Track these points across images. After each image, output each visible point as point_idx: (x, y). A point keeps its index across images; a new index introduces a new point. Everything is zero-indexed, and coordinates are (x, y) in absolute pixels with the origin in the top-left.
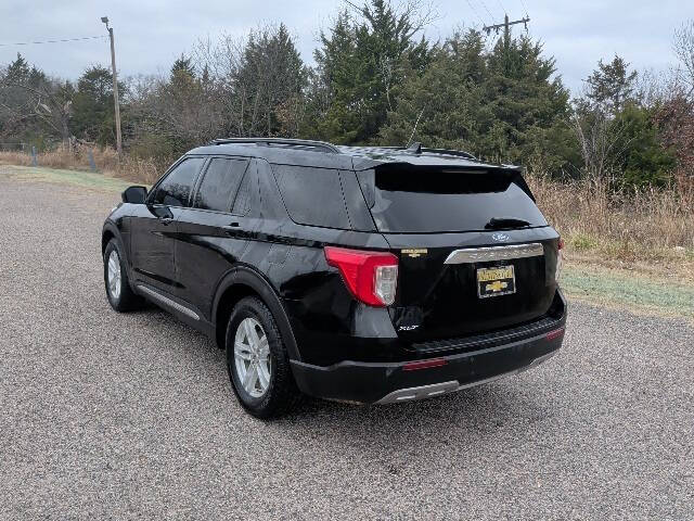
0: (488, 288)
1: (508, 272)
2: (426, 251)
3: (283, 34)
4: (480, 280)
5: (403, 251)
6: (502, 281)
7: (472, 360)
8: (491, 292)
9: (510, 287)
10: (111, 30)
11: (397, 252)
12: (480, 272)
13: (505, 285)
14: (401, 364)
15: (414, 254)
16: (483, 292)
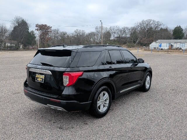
1: (43, 77)
4: (36, 77)
9: (42, 81)
12: (37, 75)
16: (37, 80)
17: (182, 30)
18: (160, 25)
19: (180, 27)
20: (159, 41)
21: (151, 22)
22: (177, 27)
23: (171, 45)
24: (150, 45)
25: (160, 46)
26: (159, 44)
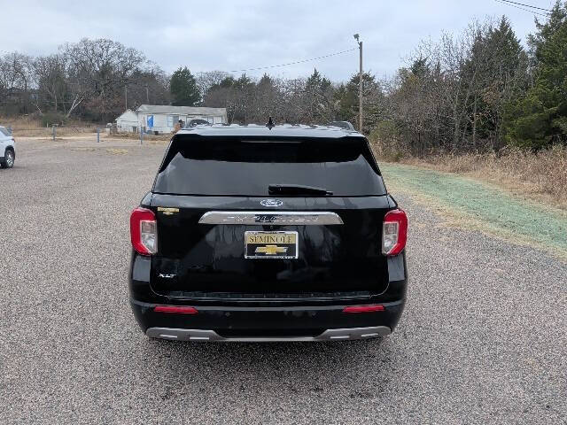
0: (259, 250)
1: (290, 238)
2: (178, 210)
3: (504, 26)
4: (248, 241)
5: (159, 209)
6: (279, 245)
7: (228, 314)
8: (263, 254)
9: (290, 253)
10: (361, 44)
11: (154, 209)
13: (284, 250)
14: (152, 305)
15: (169, 211)
16: (252, 253)
17: (194, 81)
18: (139, 61)
19: (186, 71)
20: (144, 107)
21: (111, 50)
22: (179, 72)
23: (181, 121)
24: (119, 121)
25: (151, 123)
26: (146, 116)
